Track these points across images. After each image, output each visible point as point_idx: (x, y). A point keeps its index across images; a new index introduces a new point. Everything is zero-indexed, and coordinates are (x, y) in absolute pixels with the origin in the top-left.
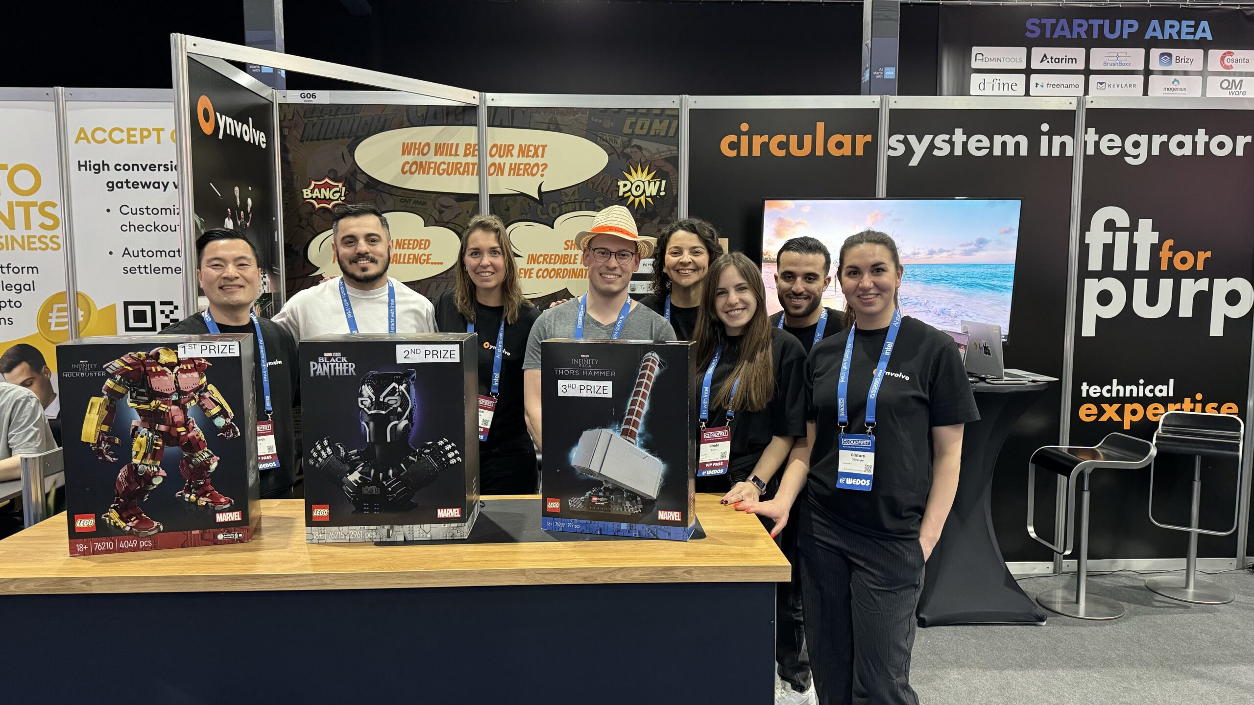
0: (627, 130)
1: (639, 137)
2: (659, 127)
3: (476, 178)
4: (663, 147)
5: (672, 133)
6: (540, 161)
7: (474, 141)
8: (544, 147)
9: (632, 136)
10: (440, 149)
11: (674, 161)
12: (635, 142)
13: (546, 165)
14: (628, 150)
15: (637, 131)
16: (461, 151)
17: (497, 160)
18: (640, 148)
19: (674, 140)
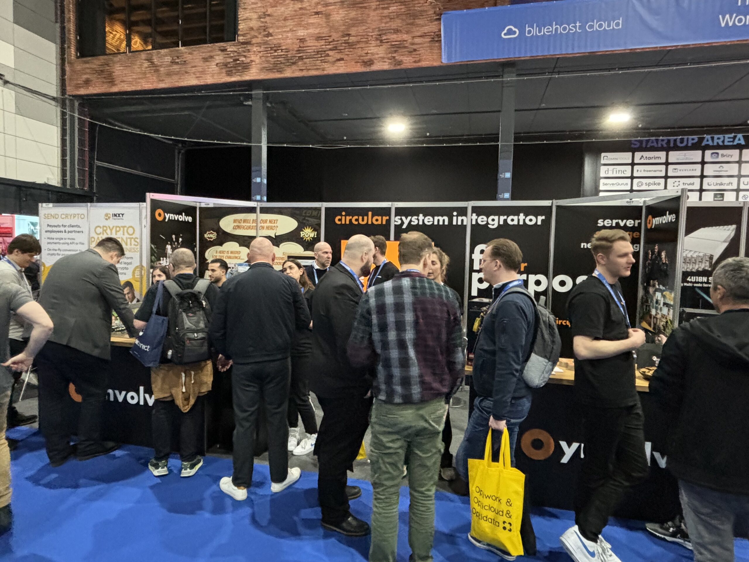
0: (304, 214)
1: (309, 217)
2: (315, 213)
3: (255, 231)
4: (315, 220)
5: (319, 215)
6: (275, 225)
7: (255, 218)
8: (277, 220)
9: (306, 216)
10: (245, 221)
11: (319, 225)
12: (307, 218)
13: (277, 227)
14: (304, 221)
15: (307, 215)
16: (251, 222)
17: (262, 225)
18: (308, 220)
19: (320, 218)
